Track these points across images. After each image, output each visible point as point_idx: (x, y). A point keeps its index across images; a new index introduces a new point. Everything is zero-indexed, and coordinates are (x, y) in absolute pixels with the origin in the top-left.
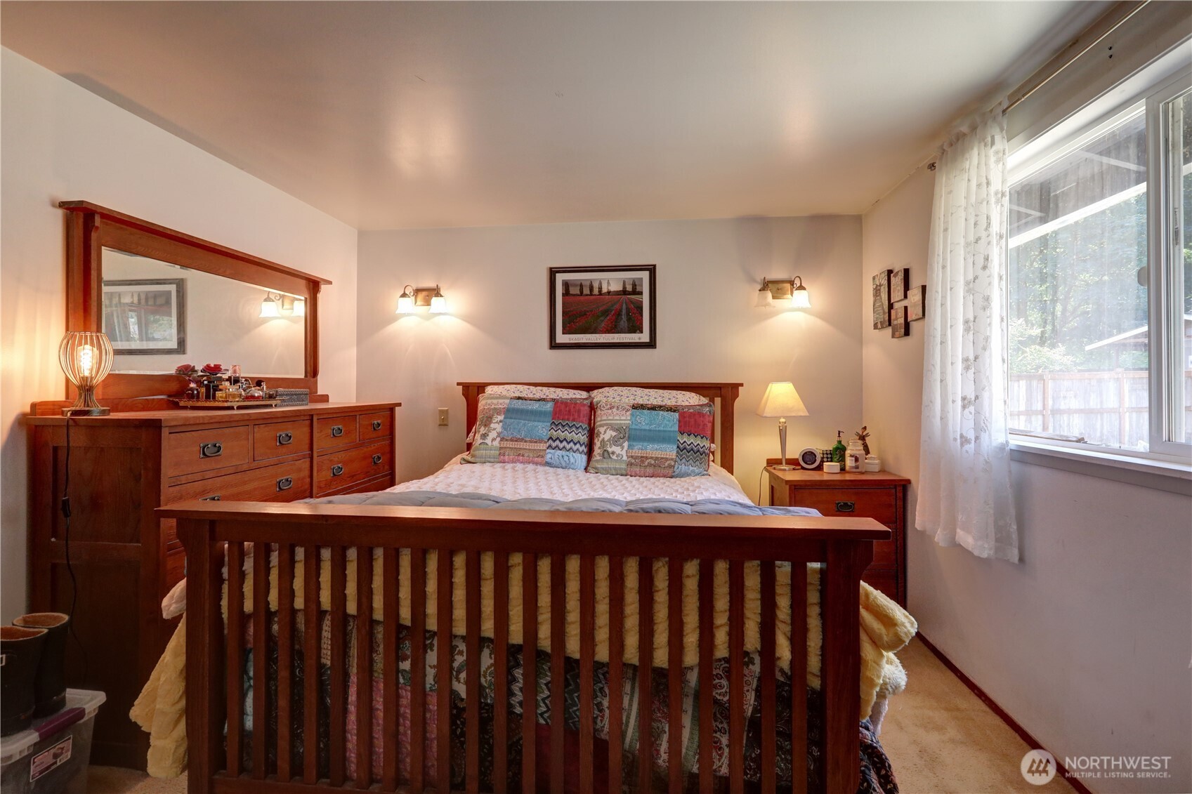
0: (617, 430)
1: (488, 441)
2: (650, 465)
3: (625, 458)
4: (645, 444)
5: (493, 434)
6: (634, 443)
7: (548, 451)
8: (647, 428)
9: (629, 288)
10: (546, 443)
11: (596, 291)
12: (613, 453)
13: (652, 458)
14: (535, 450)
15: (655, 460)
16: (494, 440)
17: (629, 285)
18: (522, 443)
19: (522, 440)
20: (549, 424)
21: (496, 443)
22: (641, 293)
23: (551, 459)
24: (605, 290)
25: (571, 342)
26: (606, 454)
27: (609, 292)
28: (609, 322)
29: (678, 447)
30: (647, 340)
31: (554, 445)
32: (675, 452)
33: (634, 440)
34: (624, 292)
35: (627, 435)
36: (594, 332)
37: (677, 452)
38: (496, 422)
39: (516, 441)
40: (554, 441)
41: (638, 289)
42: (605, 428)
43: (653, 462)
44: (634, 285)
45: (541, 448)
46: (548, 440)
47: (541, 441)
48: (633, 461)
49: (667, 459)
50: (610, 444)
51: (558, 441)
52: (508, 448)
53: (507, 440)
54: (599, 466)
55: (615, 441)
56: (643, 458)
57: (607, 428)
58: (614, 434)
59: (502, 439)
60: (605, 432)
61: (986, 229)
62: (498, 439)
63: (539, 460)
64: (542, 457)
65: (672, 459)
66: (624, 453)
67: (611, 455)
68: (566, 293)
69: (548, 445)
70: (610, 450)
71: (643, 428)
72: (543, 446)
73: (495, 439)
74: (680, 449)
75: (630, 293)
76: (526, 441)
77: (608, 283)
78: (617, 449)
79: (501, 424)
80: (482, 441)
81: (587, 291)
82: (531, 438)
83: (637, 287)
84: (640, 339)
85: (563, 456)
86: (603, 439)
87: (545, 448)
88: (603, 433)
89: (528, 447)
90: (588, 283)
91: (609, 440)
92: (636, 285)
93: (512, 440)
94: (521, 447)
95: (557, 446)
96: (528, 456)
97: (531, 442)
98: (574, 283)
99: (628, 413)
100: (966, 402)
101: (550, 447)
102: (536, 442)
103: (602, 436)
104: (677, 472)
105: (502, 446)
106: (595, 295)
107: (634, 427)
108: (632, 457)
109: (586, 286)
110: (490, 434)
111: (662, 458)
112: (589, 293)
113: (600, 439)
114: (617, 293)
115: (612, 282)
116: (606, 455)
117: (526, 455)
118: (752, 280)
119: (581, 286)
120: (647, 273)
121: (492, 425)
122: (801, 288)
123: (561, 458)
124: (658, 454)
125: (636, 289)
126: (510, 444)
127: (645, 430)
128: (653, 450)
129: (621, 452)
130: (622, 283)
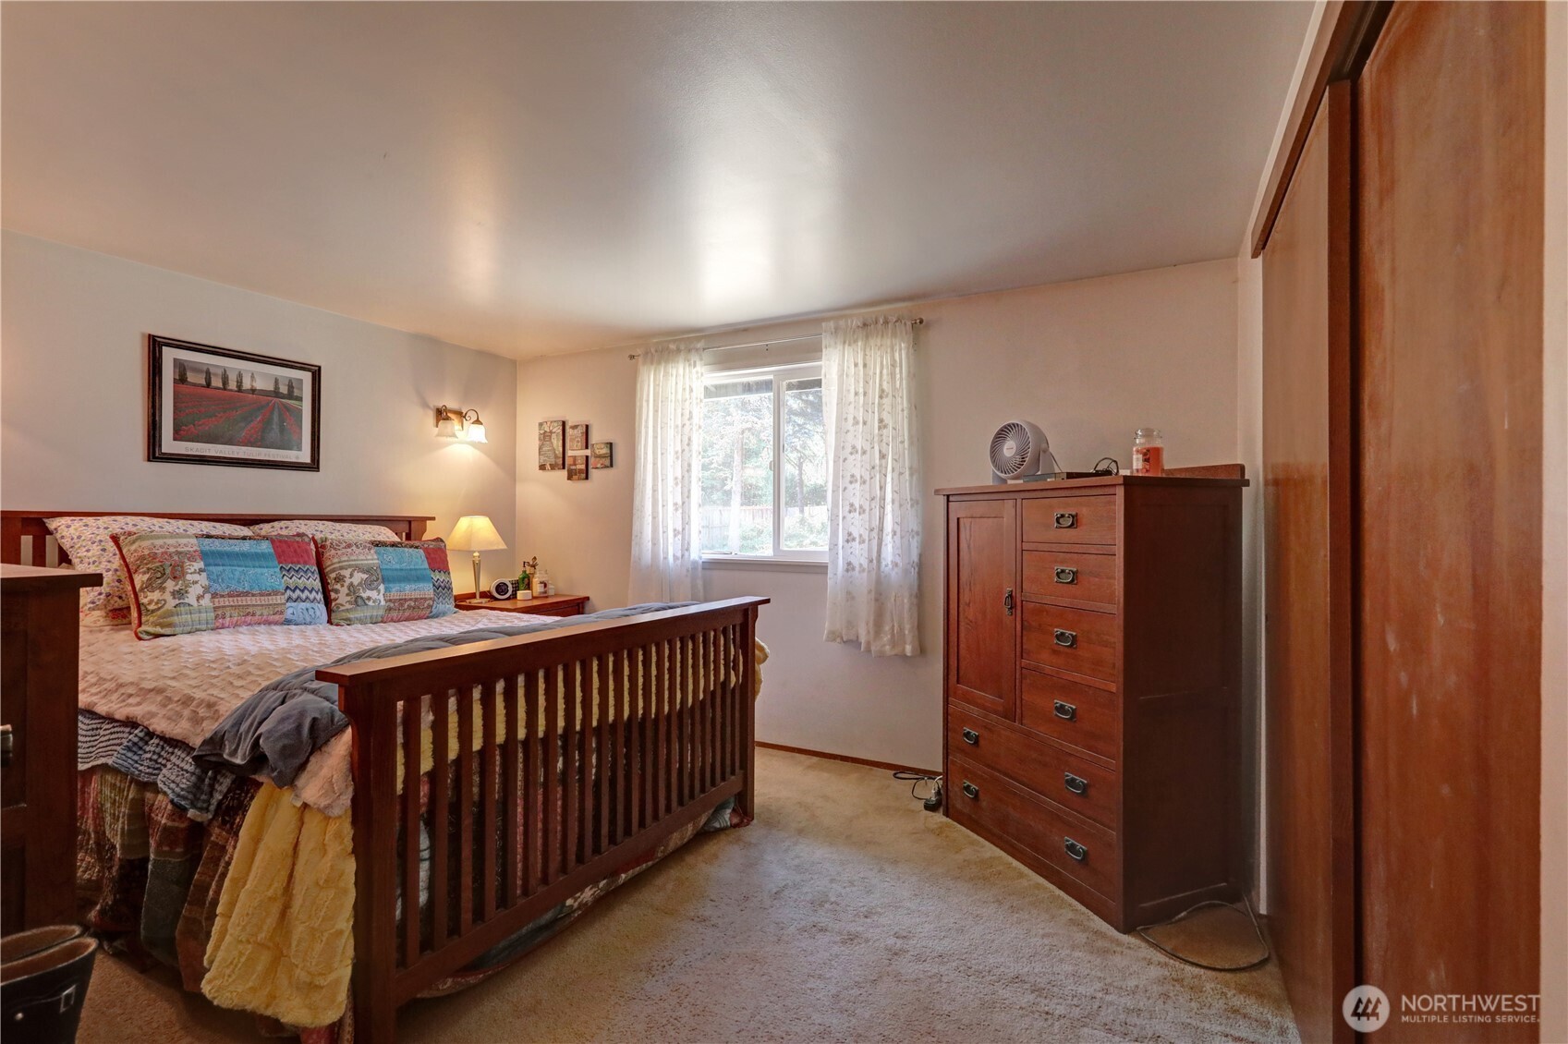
0: (364, 572)
1: (191, 599)
2: (409, 607)
3: (383, 603)
4: (402, 585)
5: (195, 591)
6: (391, 585)
7: (288, 604)
8: (398, 567)
9: (283, 389)
10: (283, 594)
11: (232, 385)
12: (369, 598)
13: (411, 599)
14: (271, 605)
15: (415, 602)
16: (198, 598)
17: (285, 385)
18: (249, 598)
19: (247, 594)
20: (278, 570)
21: (206, 602)
22: (300, 399)
23: (293, 614)
24: (247, 385)
25: (189, 453)
26: (360, 601)
27: (253, 391)
28: (253, 431)
29: (434, 585)
30: (308, 460)
31: (294, 596)
32: (432, 591)
33: (389, 581)
34: (276, 393)
35: (377, 577)
36: (230, 442)
37: (434, 591)
38: (195, 572)
39: (238, 596)
40: (294, 591)
41: (296, 393)
42: (350, 570)
43: (413, 604)
44: (291, 387)
45: (279, 602)
46: (286, 590)
47: (276, 593)
48: (392, 605)
49: (425, 599)
50: (363, 589)
51: (298, 590)
52: (228, 606)
53: (222, 596)
54: (352, 616)
55: (369, 584)
56: (402, 601)
57: (354, 571)
58: (365, 576)
59: (214, 596)
60: (351, 575)
61: (689, 420)
62: (208, 596)
63: (277, 617)
64: (282, 613)
65: (431, 599)
66: (381, 597)
67: (367, 602)
68: (181, 379)
69: (286, 596)
70: (364, 595)
71: (394, 567)
72: (280, 599)
73: (203, 596)
74: (437, 587)
75: (283, 396)
76: (253, 595)
77: (252, 377)
78: (373, 594)
79: (204, 574)
80: (177, 602)
81: (217, 382)
82: (260, 590)
83: (295, 390)
84: (297, 458)
85: (307, 609)
86: (351, 584)
87: (283, 601)
88: (348, 576)
89: (259, 603)
90: (220, 372)
91: (360, 584)
92: (293, 387)
93: (230, 595)
94: (249, 603)
95: (298, 597)
96: (262, 615)
97: (261, 595)
98: (196, 368)
99: (372, 551)
100: (676, 533)
101: (289, 599)
102: (270, 595)
103: (348, 581)
104: (434, 611)
105: (217, 605)
106: (231, 390)
107: (385, 567)
108: (390, 600)
109: (216, 375)
110: (190, 590)
111: (421, 599)
112: (220, 385)
113: (346, 584)
114: (264, 393)
115: (260, 378)
116: (358, 601)
117: (258, 613)
118: (425, 405)
119: (208, 374)
120: (309, 375)
121: (189, 577)
122: (478, 422)
123: (305, 612)
124: (416, 595)
125: (293, 392)
126: (227, 601)
127: (396, 570)
128: (410, 590)
129: (377, 596)
130: (274, 381)
